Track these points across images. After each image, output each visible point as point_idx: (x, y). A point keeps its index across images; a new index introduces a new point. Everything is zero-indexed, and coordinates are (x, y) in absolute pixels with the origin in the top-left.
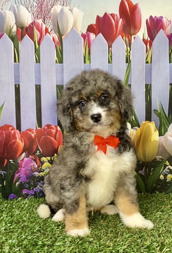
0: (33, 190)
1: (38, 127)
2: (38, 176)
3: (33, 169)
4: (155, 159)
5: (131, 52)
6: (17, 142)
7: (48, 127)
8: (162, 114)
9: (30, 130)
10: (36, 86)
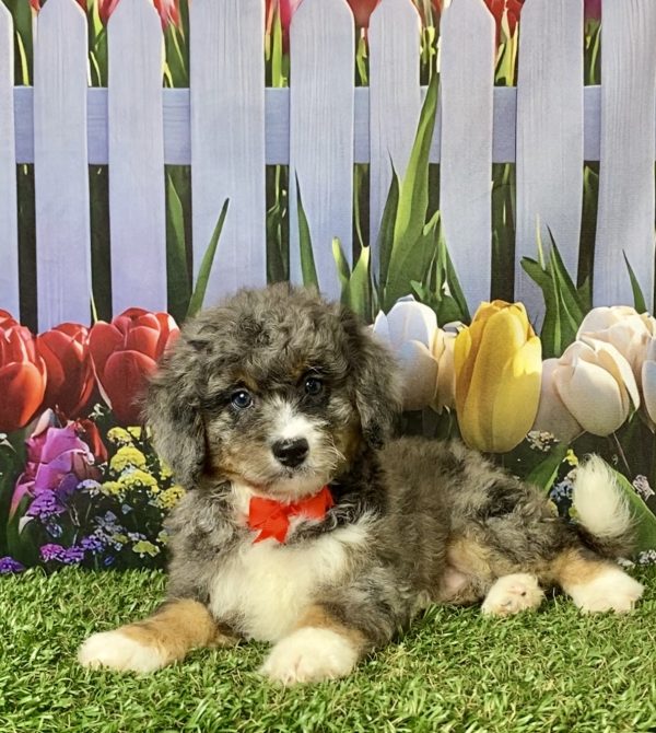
0: (81, 546)
1: (99, 319)
2: (97, 492)
3: (79, 466)
4: (526, 443)
5: (439, 45)
6: (24, 370)
7: (133, 318)
8: (553, 275)
9: (69, 328)
10: (92, 168)
